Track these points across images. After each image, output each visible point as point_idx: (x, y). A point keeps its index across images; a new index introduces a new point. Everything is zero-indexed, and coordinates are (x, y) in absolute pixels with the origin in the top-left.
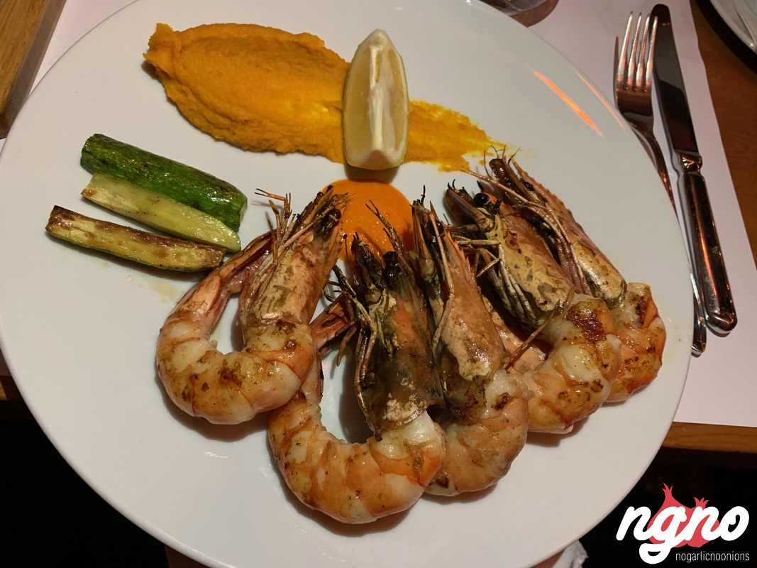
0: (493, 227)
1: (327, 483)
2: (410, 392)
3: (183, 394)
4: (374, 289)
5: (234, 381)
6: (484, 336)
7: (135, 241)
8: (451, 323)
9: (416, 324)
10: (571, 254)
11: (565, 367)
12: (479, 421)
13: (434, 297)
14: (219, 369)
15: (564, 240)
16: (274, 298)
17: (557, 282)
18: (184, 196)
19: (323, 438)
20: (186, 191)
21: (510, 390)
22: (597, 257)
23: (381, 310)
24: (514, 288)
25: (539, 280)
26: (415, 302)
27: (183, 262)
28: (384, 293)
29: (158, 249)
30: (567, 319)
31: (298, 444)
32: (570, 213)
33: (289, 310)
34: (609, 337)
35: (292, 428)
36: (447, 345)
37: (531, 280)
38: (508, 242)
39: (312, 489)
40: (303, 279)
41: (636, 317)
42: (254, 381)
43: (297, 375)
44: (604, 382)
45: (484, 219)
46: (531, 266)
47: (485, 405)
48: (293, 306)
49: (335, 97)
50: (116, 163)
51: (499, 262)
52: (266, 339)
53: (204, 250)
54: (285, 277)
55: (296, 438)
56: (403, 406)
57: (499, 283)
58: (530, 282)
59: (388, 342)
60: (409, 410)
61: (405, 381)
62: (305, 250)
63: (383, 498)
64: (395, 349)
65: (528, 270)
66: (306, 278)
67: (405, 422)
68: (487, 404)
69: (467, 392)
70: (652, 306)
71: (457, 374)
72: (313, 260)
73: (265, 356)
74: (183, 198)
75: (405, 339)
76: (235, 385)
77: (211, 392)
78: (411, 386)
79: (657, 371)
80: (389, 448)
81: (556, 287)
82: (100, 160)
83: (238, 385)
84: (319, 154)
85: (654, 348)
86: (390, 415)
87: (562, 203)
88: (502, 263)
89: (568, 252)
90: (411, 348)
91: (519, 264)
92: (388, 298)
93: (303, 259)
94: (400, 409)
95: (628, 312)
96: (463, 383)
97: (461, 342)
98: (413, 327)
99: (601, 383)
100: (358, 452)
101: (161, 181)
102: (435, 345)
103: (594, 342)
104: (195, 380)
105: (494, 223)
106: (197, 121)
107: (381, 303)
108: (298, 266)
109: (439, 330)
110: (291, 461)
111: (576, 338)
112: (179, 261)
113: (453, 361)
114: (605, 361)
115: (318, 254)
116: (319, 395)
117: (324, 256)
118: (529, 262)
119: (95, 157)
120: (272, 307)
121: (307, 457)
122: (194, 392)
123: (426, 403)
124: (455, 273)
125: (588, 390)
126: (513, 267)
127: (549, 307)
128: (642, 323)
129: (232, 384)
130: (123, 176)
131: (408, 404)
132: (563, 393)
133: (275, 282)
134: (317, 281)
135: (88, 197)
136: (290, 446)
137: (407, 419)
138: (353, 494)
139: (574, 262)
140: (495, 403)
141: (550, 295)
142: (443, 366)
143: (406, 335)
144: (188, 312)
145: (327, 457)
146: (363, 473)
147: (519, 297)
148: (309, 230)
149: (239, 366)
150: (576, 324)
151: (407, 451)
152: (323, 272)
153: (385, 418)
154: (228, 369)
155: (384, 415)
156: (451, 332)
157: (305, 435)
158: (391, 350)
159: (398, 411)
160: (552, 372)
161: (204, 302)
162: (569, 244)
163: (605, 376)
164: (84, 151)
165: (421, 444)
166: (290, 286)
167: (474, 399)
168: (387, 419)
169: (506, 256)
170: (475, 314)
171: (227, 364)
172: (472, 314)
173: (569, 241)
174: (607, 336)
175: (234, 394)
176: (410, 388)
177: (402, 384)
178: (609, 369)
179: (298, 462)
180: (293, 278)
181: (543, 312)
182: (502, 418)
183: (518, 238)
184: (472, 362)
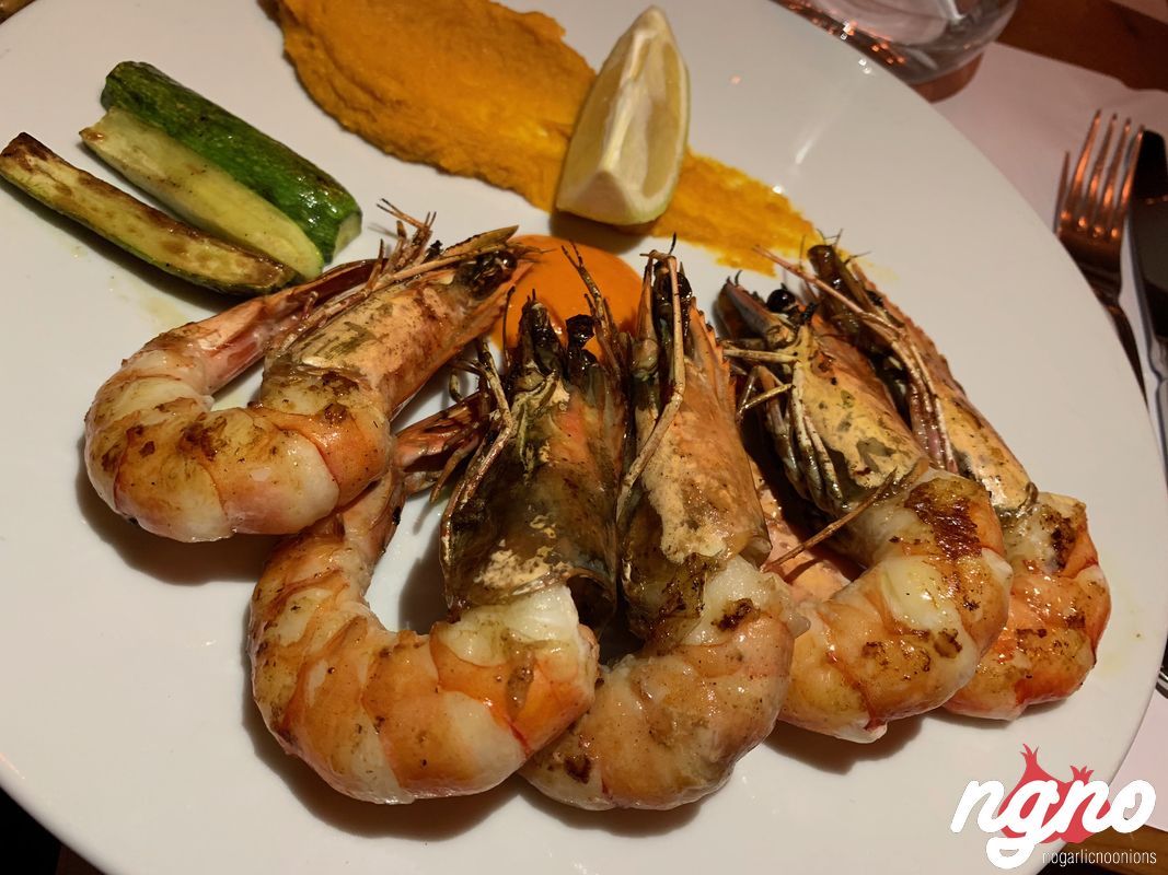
0: (791, 343)
1: (323, 691)
2: (544, 541)
3: (106, 457)
4: (534, 369)
5: (204, 447)
6: (725, 486)
7: (139, 218)
8: (666, 450)
9: (598, 444)
10: (934, 416)
11: (886, 594)
12: (679, 648)
13: (646, 405)
14: (185, 425)
15: (924, 388)
16: (337, 338)
17: (896, 440)
18: (251, 176)
19: (349, 608)
20: (257, 169)
21: (759, 598)
22: (984, 430)
23: (535, 403)
24: (811, 438)
25: (863, 432)
26: (606, 410)
27: (209, 269)
28: (550, 378)
29: (174, 239)
30: (907, 506)
31: (295, 608)
32: (944, 361)
33: (357, 364)
34: (988, 556)
35: (296, 580)
36: (649, 492)
37: (847, 430)
38: (816, 366)
39: (291, 701)
40: (406, 329)
41: (1051, 552)
42: (240, 455)
43: (331, 472)
44: (962, 638)
45: (778, 327)
46: (851, 406)
47: (698, 613)
48: (371, 362)
49: (565, 118)
50: (155, 102)
51: (790, 390)
52: (292, 394)
53: (252, 260)
54: (372, 315)
55: (296, 597)
56: (521, 564)
57: (783, 428)
58: (843, 434)
59: (530, 454)
60: (531, 571)
61: (540, 521)
62: (427, 292)
63: (427, 742)
64: (540, 466)
65: (844, 413)
66: (413, 331)
67: (515, 593)
68: (702, 613)
69: (669, 586)
70: (1085, 540)
71: (657, 550)
72: (440, 310)
73: (280, 421)
74: (248, 178)
75: (566, 456)
76: (202, 455)
77: (155, 460)
78: (549, 531)
79: (1082, 672)
80: (469, 641)
81: (894, 447)
82: (131, 93)
83: (207, 455)
84: (512, 189)
85: (1083, 619)
86: (491, 576)
87: (931, 344)
88: (795, 392)
89: (929, 409)
90: (572, 472)
91: (826, 399)
92: (554, 386)
93: (420, 301)
94: (514, 568)
95: (1036, 541)
96: (665, 567)
97: (676, 486)
98: (590, 446)
99: (959, 639)
100: (405, 642)
101: (219, 145)
102: (626, 490)
103: (955, 556)
104: (136, 435)
105: (796, 336)
106: (320, 93)
107: (539, 392)
108: (404, 308)
109: (639, 461)
110: (272, 640)
111: (917, 542)
112: (203, 266)
113: (655, 523)
114: (973, 597)
115: (452, 306)
116: (380, 546)
117: (462, 316)
118: (849, 400)
119: (125, 88)
120: (327, 350)
121: (304, 636)
122: (126, 455)
123: (570, 567)
124: (698, 378)
125: (928, 647)
126: (817, 405)
127: (874, 480)
128: (1062, 566)
129: (199, 452)
130: (161, 126)
131: (532, 561)
132: (873, 645)
133: (351, 317)
134: (435, 347)
135: (89, 142)
136: (280, 612)
137: (521, 587)
138: (368, 723)
139: (938, 430)
140: (720, 617)
141: (879, 460)
142: (633, 533)
143: (571, 451)
144: (180, 339)
145: (342, 642)
146: (401, 681)
147: (817, 454)
148: (448, 266)
149: (225, 423)
150: (922, 516)
151: (504, 652)
152: (452, 339)
153: (477, 580)
154: (201, 426)
155: (478, 576)
156: (662, 467)
157: (318, 594)
158: (531, 466)
159: (508, 570)
160: (858, 602)
161: (216, 331)
162: (933, 397)
163: (968, 627)
164: (111, 76)
165: (537, 642)
166: (377, 331)
167: (680, 600)
168: (482, 582)
169: (805, 386)
170: (719, 448)
171: (204, 419)
172: (711, 445)
173: (934, 391)
174: (984, 551)
175: (195, 470)
176: (545, 534)
177: (532, 525)
178: (978, 613)
179: (284, 643)
180: (388, 321)
181: (860, 489)
182: (729, 649)
183: (836, 364)
184: (690, 527)
